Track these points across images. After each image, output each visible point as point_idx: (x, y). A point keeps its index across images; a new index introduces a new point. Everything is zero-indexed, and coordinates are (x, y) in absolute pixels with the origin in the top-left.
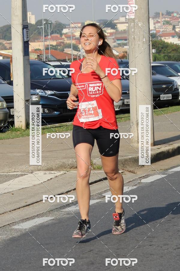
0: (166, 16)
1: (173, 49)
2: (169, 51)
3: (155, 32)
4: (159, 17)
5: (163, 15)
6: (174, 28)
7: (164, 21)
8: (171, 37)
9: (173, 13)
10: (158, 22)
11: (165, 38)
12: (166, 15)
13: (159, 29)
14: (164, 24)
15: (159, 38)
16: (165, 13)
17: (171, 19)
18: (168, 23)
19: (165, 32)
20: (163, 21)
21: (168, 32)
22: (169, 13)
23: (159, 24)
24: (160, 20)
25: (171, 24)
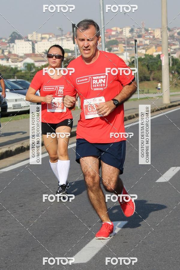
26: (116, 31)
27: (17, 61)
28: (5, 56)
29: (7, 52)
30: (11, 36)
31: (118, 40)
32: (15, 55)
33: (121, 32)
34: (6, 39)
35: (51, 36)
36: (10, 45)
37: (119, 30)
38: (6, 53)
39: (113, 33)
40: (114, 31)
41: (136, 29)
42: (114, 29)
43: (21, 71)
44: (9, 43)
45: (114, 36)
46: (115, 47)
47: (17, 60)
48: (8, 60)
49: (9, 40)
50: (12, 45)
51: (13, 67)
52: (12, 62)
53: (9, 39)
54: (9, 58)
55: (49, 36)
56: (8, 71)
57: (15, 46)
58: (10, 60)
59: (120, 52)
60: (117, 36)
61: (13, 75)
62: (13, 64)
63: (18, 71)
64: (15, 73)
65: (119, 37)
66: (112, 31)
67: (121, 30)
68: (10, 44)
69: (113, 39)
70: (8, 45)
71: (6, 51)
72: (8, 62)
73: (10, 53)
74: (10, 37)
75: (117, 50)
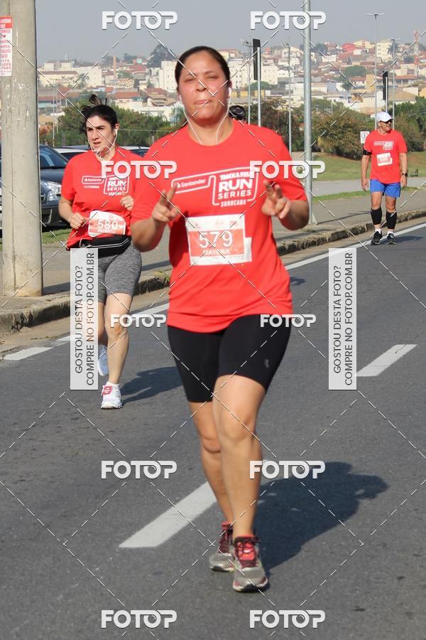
0: (124, 64)
1: (132, 120)
2: (125, 124)
3: (103, 90)
4: (112, 64)
5: (118, 60)
6: (137, 84)
7: (121, 72)
8: (131, 100)
9: (135, 58)
10: (110, 73)
11: (121, 101)
12: (124, 62)
13: (111, 86)
14: (119, 76)
15: (111, 101)
16: (121, 57)
17: (132, 69)
18: (127, 75)
19: (122, 91)
20: (117, 72)
21: (126, 91)
22: (129, 59)
23: (112, 77)
24: (112, 70)
25: (132, 78)
26: (363, 47)
27: (163, 103)
28: (141, 92)
29: (145, 84)
30: (155, 52)
31: (366, 67)
32: (160, 91)
33: (373, 51)
34: (144, 60)
35: (233, 55)
36: (151, 71)
37: (368, 46)
38: (143, 88)
39: (357, 52)
40: (358, 48)
41: (403, 45)
42: (359, 43)
43: (168, 123)
44: (148, 66)
45: (357, 58)
46: (359, 81)
47: (163, 101)
48: (145, 101)
49: (150, 61)
50: (154, 70)
51: (155, 115)
52: (154, 105)
53: (149, 58)
54: (148, 97)
55: (229, 55)
56: (143, 123)
57: (161, 72)
58: (149, 100)
59: (369, 91)
60: (365, 58)
61: (152, 132)
62: (156, 108)
63: (162, 125)
64: (155, 128)
65: (368, 60)
66: (355, 47)
67: (374, 46)
68: (152, 68)
69: (354, 64)
70: (147, 70)
71: (144, 82)
72: (146, 106)
73: (150, 86)
74: (152, 54)
75: (363, 87)
